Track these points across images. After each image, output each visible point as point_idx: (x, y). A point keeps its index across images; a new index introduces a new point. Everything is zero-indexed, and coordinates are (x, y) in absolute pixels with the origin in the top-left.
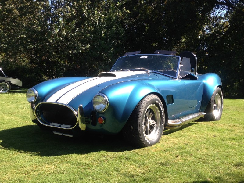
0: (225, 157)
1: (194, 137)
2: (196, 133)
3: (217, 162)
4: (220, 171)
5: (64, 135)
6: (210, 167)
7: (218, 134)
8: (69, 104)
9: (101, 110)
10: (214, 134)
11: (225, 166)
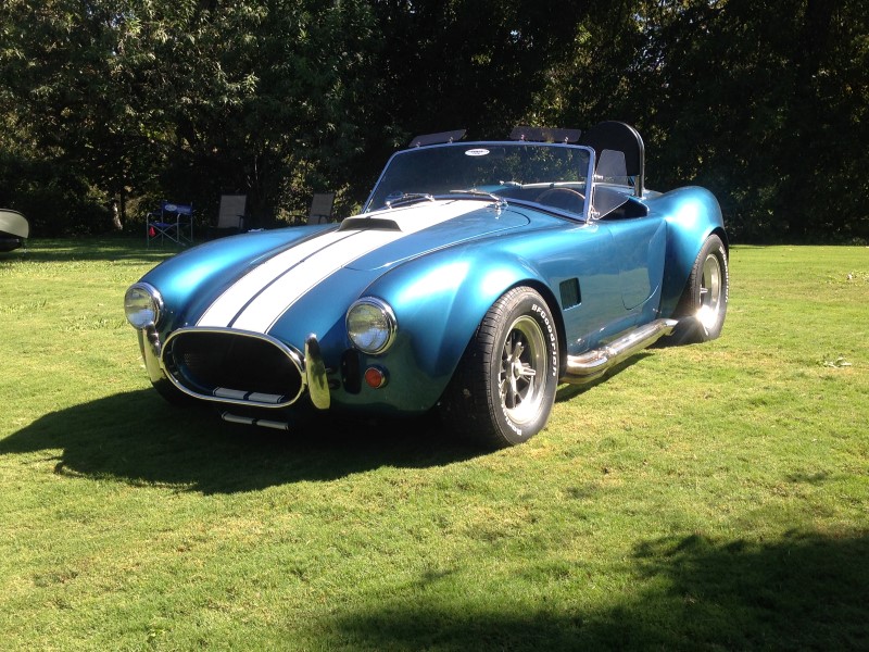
0: (741, 463)
1: (649, 403)
2: (652, 389)
3: (719, 479)
4: (730, 506)
5: (259, 423)
6: (702, 495)
7: (717, 387)
8: (273, 332)
9: (377, 345)
10: (705, 389)
11: (741, 490)
